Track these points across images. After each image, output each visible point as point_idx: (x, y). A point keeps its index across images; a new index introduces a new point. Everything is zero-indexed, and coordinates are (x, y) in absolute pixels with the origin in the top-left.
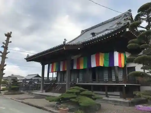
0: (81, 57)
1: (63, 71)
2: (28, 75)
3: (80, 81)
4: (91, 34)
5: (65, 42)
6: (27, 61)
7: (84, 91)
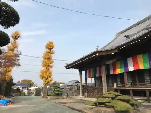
0: (117, 61)
1: (99, 77)
2: (69, 81)
3: (118, 86)
4: (125, 37)
5: (98, 49)
6: (67, 69)
7: (119, 96)
